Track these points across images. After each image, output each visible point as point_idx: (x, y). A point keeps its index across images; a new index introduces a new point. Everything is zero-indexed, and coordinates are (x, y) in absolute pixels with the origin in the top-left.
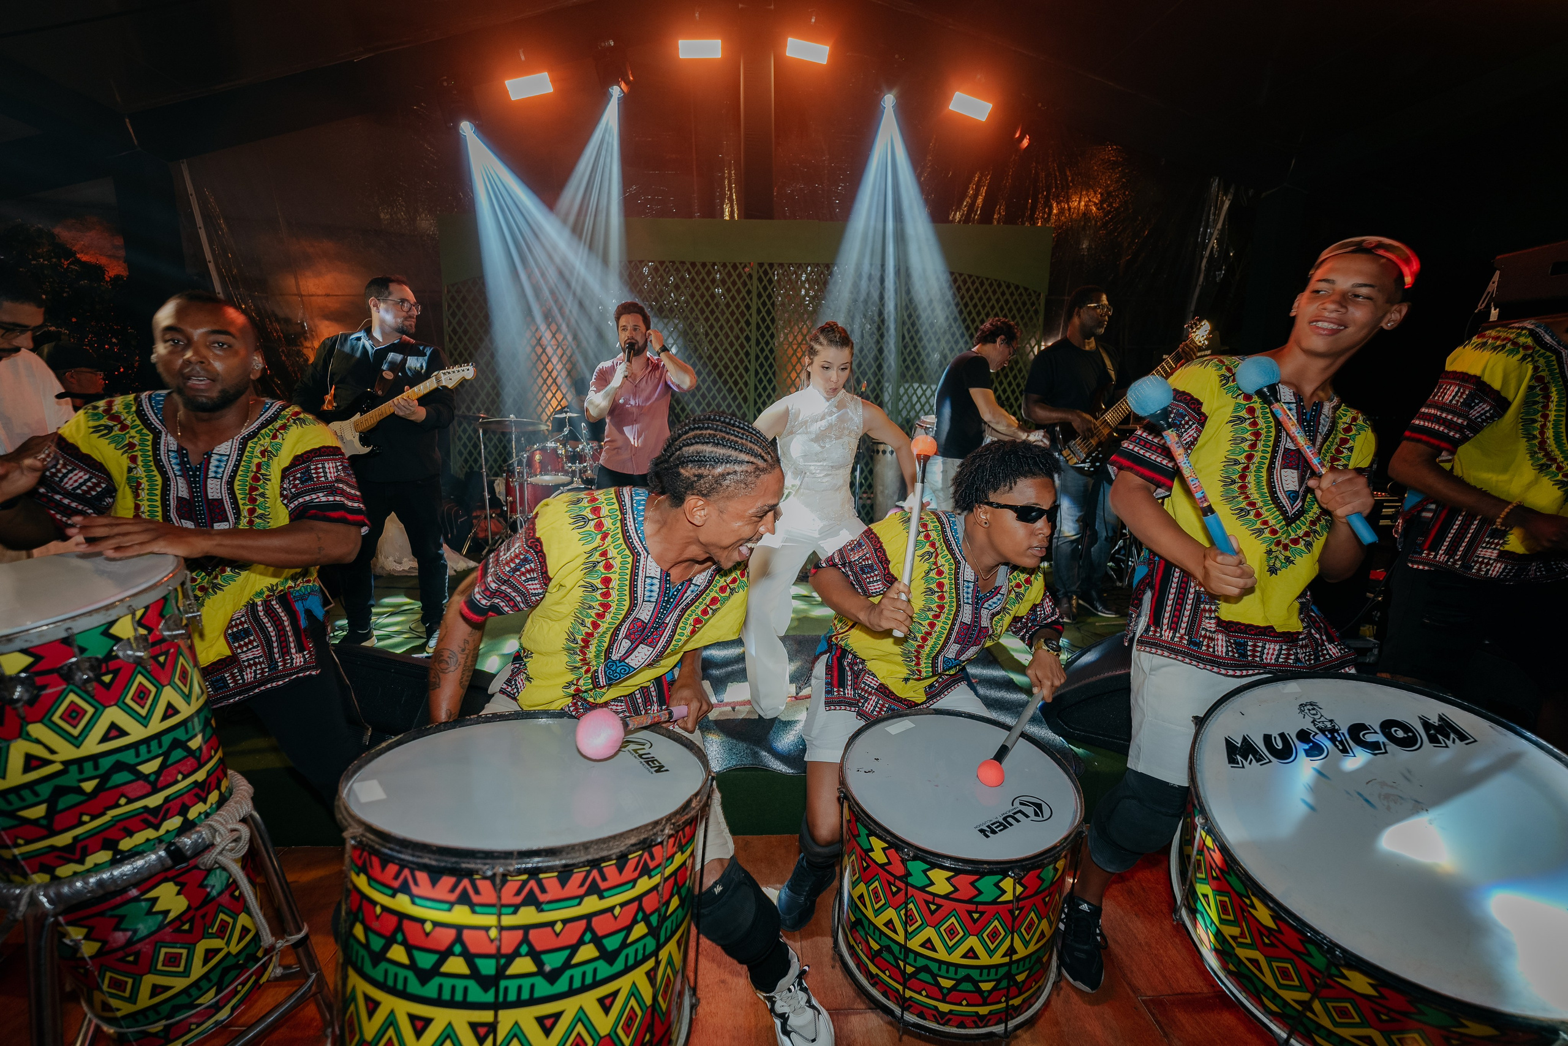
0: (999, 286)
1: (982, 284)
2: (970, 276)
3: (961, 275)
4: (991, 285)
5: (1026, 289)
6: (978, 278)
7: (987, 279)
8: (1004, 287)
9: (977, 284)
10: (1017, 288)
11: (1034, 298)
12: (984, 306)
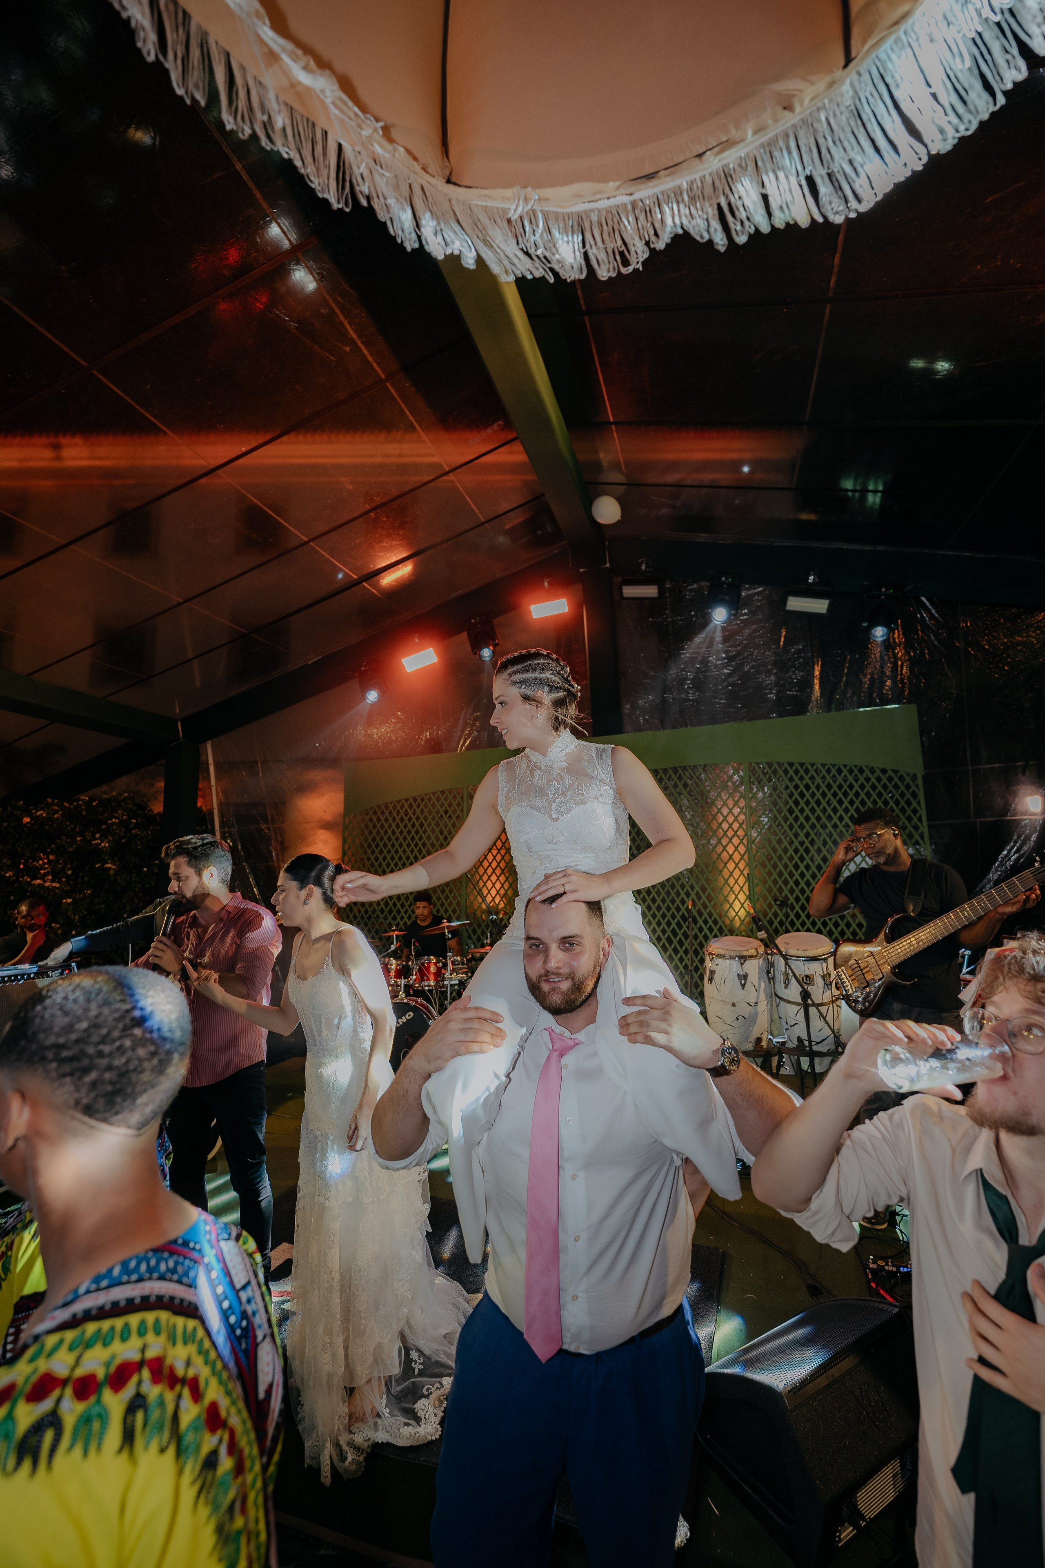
0: (861, 771)
1: (840, 771)
2: (823, 765)
3: (812, 765)
4: (851, 771)
5: (895, 772)
6: (834, 766)
7: (845, 766)
8: (867, 772)
9: (834, 772)
10: (884, 771)
11: (908, 780)
12: (846, 794)
